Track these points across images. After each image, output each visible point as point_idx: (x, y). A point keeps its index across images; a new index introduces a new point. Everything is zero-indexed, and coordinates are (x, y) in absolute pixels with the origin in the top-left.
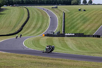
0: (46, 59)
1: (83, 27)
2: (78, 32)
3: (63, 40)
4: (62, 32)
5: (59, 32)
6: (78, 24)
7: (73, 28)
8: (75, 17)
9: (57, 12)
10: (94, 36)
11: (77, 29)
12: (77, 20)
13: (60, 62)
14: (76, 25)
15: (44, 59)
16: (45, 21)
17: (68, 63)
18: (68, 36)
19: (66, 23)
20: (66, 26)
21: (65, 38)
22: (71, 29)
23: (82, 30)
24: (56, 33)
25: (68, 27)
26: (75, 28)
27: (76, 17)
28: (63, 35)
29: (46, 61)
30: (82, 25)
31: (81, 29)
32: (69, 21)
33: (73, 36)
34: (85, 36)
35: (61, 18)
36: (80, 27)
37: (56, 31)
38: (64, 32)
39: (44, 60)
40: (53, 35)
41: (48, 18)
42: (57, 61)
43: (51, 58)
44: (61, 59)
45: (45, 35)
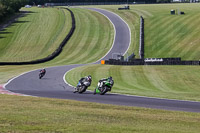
0: (108, 108)
1: (180, 45)
2: (170, 55)
3: (142, 72)
4: (138, 56)
5: (134, 56)
6: (171, 39)
7: (161, 47)
8: (163, 26)
9: (128, 17)
11: (168, 50)
12: (168, 32)
13: (135, 113)
14: (167, 42)
15: (103, 108)
16: (106, 34)
17: (150, 116)
18: (150, 63)
19: (146, 38)
20: (147, 44)
21: (145, 68)
22: (157, 49)
23: (179, 51)
24: (126, 58)
25: (151, 46)
26: (163, 49)
27: (167, 27)
28: (141, 62)
29: (106, 111)
30: (177, 42)
31: (175, 49)
32: (152, 34)
33: (159, 63)
34: (184, 63)
35: (137, 29)
36: (174, 45)
37: (126, 54)
38: (143, 55)
39: (102, 110)
40: (121, 62)
41: (111, 29)
42: (128, 113)
43: (117, 106)
44: (135, 108)
45: (106, 62)
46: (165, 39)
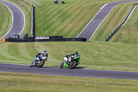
0: (7, 75)
1: (61, 26)
2: (54, 34)
3: (34, 47)
4: (31, 35)
5: (27, 35)
6: (55, 22)
7: (47, 28)
8: (49, 12)
9: (23, 6)
10: (77, 40)
11: (53, 30)
12: (53, 17)
13: (28, 78)
14: (52, 24)
15: (4, 75)
16: (6, 19)
17: (39, 80)
18: (40, 40)
19: (36, 22)
20: (37, 26)
21: (36, 43)
22: (44, 30)
23: (61, 31)
24: (22, 37)
25: (40, 28)
26: (50, 29)
27: (52, 13)
28: (33, 40)
29: (6, 77)
30: (60, 24)
31: (58, 29)
32: (41, 19)
33: (46, 40)
34: (65, 40)
35: (29, 14)
36: (57, 27)
37: (21, 34)
38: (34, 34)
39: (3, 77)
40: (18, 40)
41: (10, 15)
42: (23, 78)
43: (14, 73)
44: (28, 74)
45: (7, 40)
46: (50, 22)
